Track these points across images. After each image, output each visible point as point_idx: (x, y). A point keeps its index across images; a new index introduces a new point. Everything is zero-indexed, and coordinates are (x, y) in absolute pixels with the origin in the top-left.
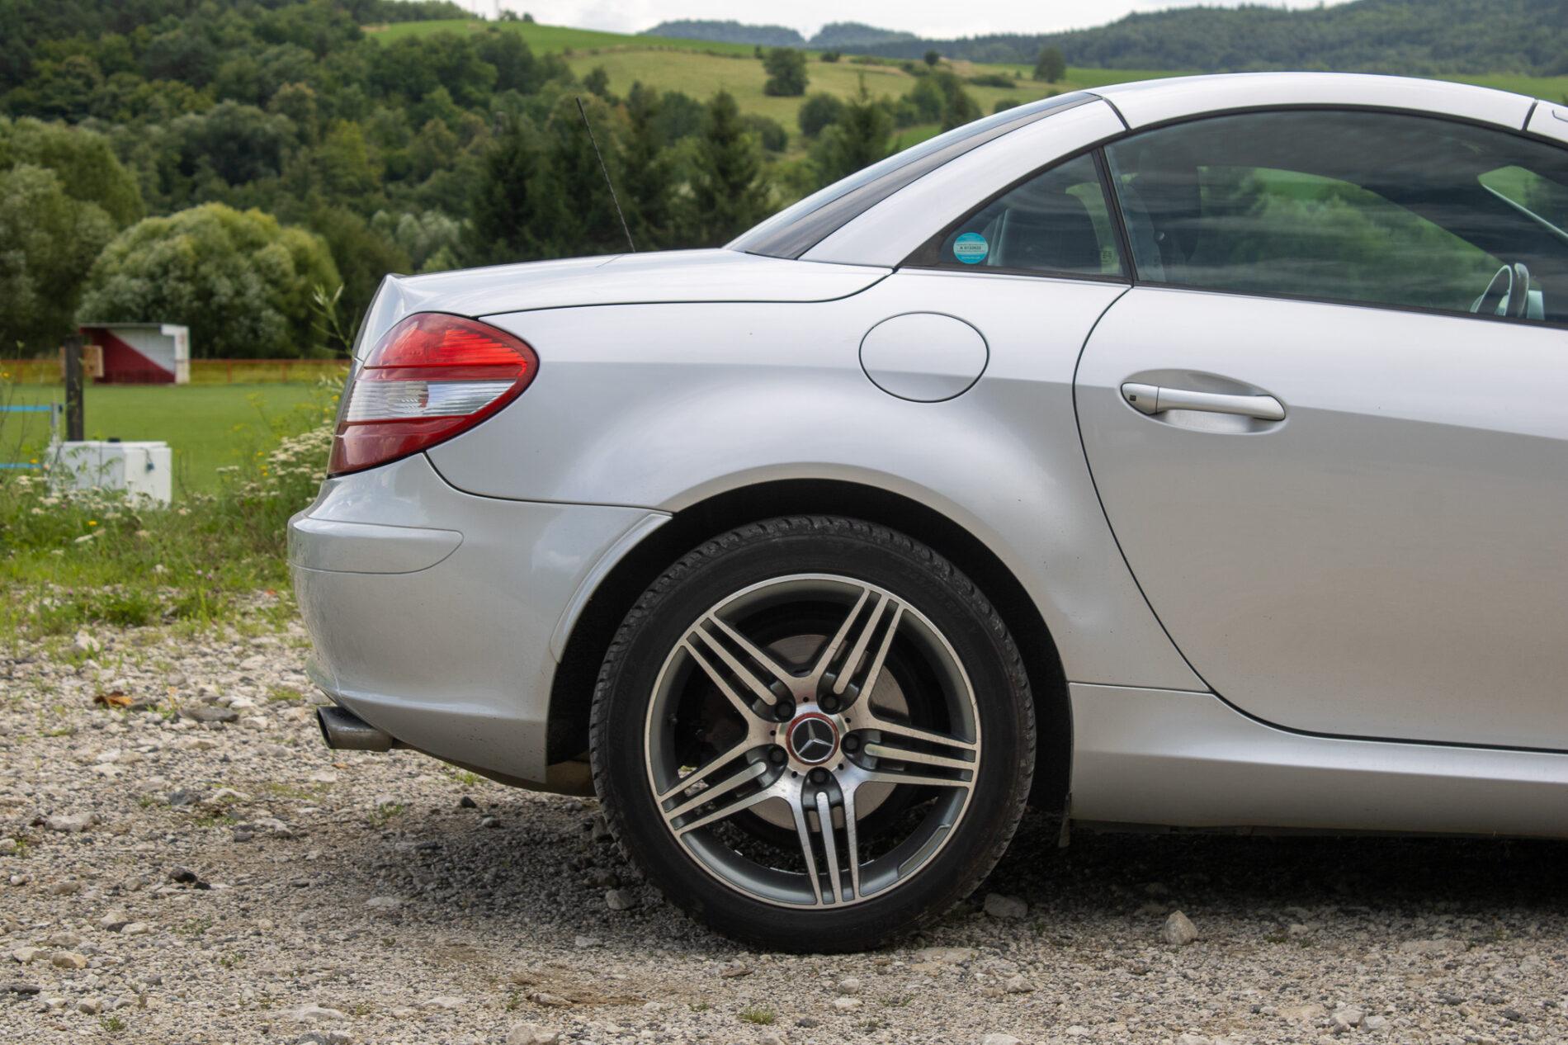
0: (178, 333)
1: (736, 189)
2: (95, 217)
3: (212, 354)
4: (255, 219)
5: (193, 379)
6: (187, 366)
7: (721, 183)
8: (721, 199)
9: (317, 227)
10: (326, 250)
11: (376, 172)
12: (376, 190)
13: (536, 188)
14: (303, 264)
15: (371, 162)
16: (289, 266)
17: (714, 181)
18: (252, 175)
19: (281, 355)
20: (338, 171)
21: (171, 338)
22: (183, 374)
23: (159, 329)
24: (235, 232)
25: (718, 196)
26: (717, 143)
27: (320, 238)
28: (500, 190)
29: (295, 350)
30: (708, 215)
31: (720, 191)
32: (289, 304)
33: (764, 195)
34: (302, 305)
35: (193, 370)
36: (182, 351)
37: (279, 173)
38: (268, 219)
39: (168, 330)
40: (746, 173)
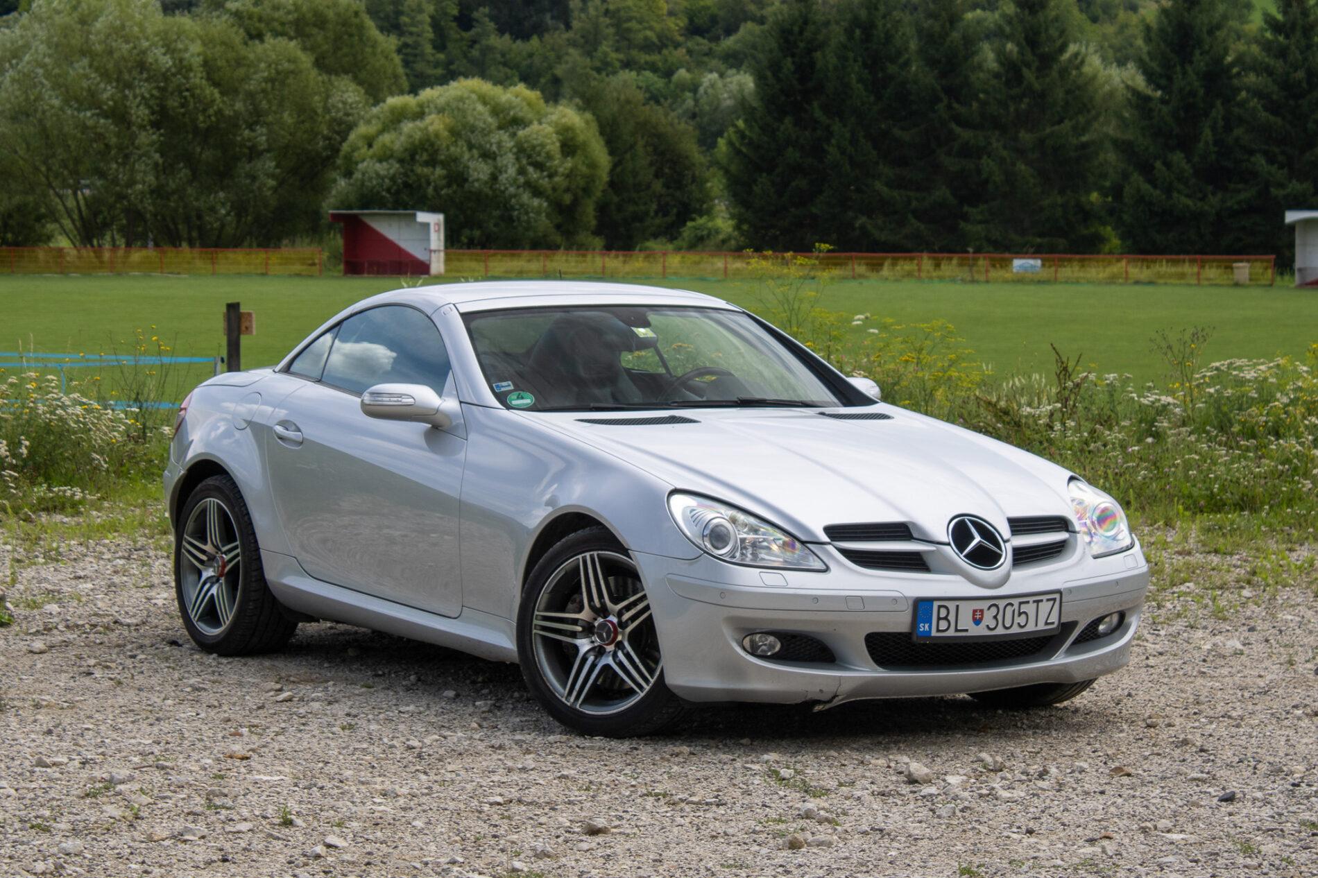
0: (433, 220)
1: (1046, 61)
2: (348, 93)
3: (471, 244)
4: (518, 95)
5: (447, 271)
6: (442, 254)
7: (1029, 57)
8: (1029, 75)
9: (589, 102)
10: (594, 127)
11: (675, 25)
12: (677, 45)
13: (826, 59)
14: (569, 146)
15: (671, 13)
16: (554, 146)
17: (1021, 53)
18: (539, 30)
19: (541, 244)
20: (633, 25)
21: (426, 226)
22: (437, 265)
23: (414, 215)
24: (496, 110)
25: (1025, 71)
26: (1027, 12)
27: (588, 115)
28: (788, 64)
29: (558, 239)
30: (1016, 91)
31: (1028, 66)
32: (554, 189)
33: (1078, 68)
34: (567, 190)
35: (448, 260)
36: (437, 239)
37: (568, 27)
38: (534, 95)
39: (422, 217)
40: (1059, 43)
